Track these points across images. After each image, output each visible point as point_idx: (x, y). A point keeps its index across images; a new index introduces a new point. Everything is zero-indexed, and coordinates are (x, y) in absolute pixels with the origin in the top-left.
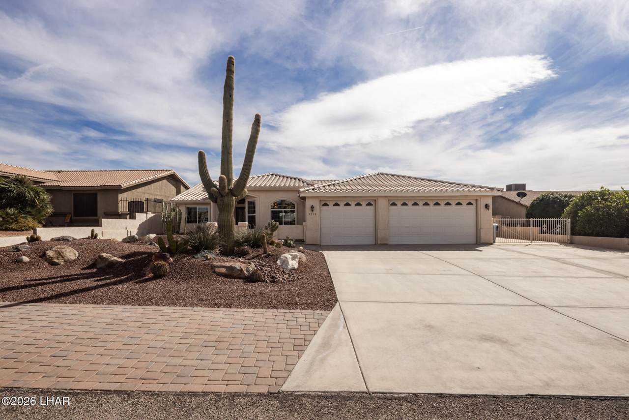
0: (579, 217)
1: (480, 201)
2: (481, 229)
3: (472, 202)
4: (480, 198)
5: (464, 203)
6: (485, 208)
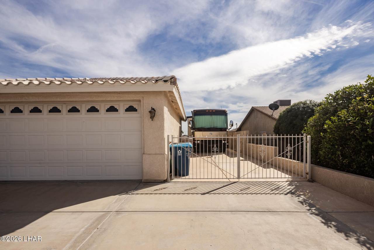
0: (325, 131)
1: (143, 103)
2: (144, 154)
3: (135, 106)
4: (143, 98)
5: (122, 108)
6: (150, 117)
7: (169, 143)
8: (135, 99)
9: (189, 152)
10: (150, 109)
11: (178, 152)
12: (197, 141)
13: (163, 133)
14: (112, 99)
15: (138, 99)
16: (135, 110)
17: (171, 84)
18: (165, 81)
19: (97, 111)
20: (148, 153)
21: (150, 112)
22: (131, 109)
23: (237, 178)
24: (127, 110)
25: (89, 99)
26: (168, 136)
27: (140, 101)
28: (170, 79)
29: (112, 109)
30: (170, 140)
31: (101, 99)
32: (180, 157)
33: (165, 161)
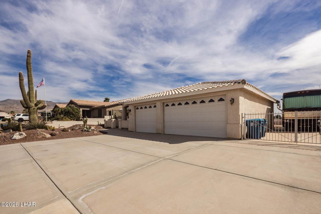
1: (227, 96)
2: (227, 123)
3: (223, 98)
4: (227, 93)
5: (216, 100)
6: (230, 103)
7: (242, 118)
8: (223, 94)
9: (256, 123)
10: (231, 99)
11: (251, 124)
12: (286, 120)
13: (238, 112)
14: (211, 96)
15: (224, 94)
16: (223, 100)
17: (242, 84)
18: (239, 83)
19: (204, 102)
20: (230, 123)
21: (231, 101)
22: (221, 100)
23: (295, 142)
24: (219, 100)
25: (201, 97)
26: (242, 114)
27: (226, 95)
28: (242, 81)
29: (212, 101)
30: (243, 116)
31: (206, 96)
32: (252, 127)
33: (239, 128)
